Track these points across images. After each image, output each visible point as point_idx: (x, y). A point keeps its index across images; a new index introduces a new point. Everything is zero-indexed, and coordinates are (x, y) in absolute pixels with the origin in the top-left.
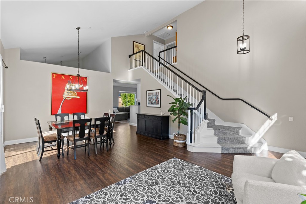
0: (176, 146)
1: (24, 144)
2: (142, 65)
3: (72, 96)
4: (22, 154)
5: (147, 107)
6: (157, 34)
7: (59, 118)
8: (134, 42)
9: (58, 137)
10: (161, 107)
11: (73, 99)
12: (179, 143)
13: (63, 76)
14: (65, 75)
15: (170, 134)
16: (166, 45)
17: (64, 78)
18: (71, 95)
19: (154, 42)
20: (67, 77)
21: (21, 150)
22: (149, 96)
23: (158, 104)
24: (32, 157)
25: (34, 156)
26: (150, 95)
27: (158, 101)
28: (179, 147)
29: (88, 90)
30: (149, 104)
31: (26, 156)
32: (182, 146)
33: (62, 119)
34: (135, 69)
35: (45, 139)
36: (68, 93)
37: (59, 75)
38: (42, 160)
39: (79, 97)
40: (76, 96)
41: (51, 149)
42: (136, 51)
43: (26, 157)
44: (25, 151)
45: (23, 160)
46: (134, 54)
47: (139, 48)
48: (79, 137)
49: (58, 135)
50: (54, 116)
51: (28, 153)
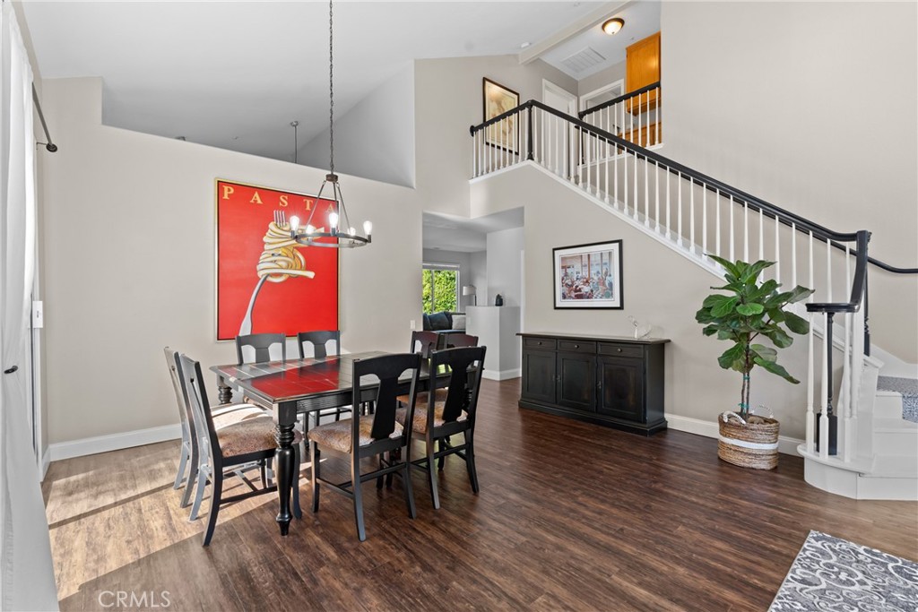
0: (742, 464)
1: (121, 456)
2: (531, 157)
3: (287, 268)
4: (119, 509)
5: (556, 308)
6: (554, 60)
7: (250, 353)
8: (485, 79)
9: (282, 439)
10: (621, 308)
11: (293, 280)
12: (755, 455)
13: (256, 195)
14: (262, 191)
15: (673, 413)
16: (582, 98)
17: (259, 202)
18: (284, 264)
19: (547, 88)
20: (271, 195)
21: (114, 485)
22: (563, 267)
23: (609, 295)
24: (166, 521)
25: (174, 517)
26: (568, 264)
27: (611, 285)
28: (753, 469)
29: (370, 237)
30: (564, 297)
31: (141, 519)
32: (769, 468)
33: (262, 357)
34: (491, 174)
35: (225, 448)
36: (274, 258)
37: (243, 191)
38: (213, 546)
39: (311, 275)
40: (301, 269)
41: (250, 490)
42: (492, 112)
43: (139, 526)
44: (131, 493)
45: (129, 542)
46: (486, 124)
47: (503, 105)
48: (372, 437)
49: (283, 431)
50: (233, 345)
51: (145, 498)
